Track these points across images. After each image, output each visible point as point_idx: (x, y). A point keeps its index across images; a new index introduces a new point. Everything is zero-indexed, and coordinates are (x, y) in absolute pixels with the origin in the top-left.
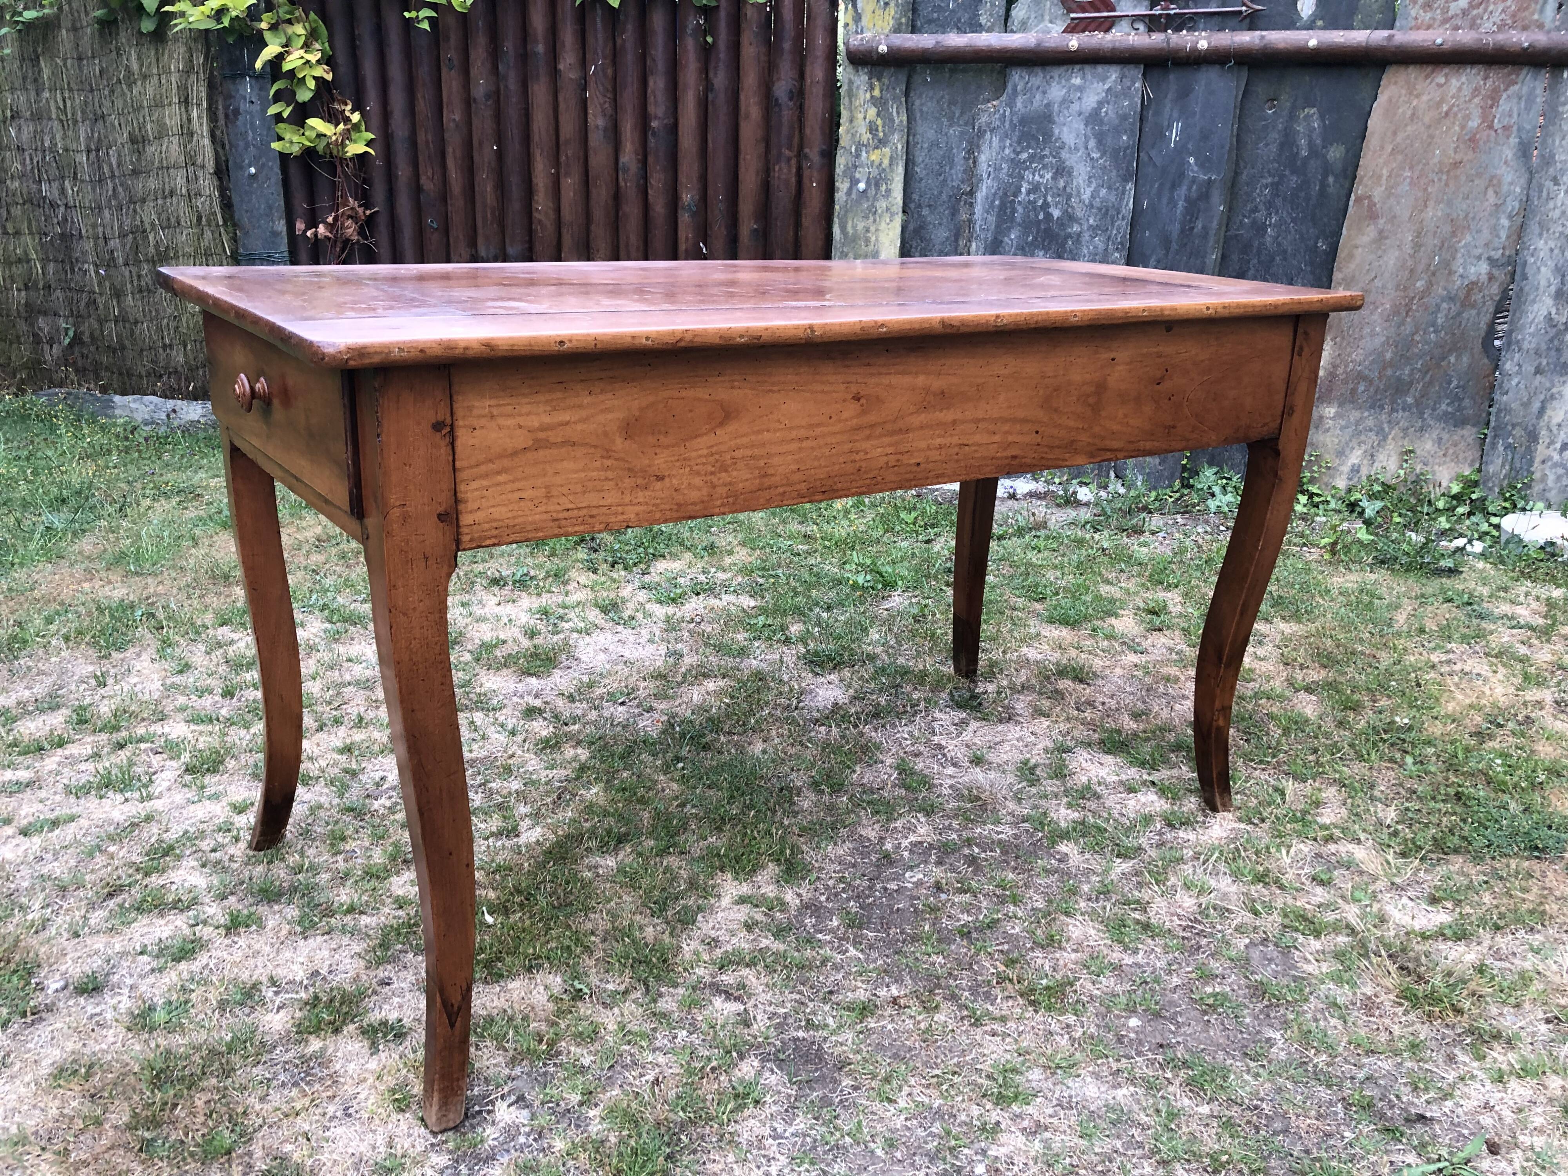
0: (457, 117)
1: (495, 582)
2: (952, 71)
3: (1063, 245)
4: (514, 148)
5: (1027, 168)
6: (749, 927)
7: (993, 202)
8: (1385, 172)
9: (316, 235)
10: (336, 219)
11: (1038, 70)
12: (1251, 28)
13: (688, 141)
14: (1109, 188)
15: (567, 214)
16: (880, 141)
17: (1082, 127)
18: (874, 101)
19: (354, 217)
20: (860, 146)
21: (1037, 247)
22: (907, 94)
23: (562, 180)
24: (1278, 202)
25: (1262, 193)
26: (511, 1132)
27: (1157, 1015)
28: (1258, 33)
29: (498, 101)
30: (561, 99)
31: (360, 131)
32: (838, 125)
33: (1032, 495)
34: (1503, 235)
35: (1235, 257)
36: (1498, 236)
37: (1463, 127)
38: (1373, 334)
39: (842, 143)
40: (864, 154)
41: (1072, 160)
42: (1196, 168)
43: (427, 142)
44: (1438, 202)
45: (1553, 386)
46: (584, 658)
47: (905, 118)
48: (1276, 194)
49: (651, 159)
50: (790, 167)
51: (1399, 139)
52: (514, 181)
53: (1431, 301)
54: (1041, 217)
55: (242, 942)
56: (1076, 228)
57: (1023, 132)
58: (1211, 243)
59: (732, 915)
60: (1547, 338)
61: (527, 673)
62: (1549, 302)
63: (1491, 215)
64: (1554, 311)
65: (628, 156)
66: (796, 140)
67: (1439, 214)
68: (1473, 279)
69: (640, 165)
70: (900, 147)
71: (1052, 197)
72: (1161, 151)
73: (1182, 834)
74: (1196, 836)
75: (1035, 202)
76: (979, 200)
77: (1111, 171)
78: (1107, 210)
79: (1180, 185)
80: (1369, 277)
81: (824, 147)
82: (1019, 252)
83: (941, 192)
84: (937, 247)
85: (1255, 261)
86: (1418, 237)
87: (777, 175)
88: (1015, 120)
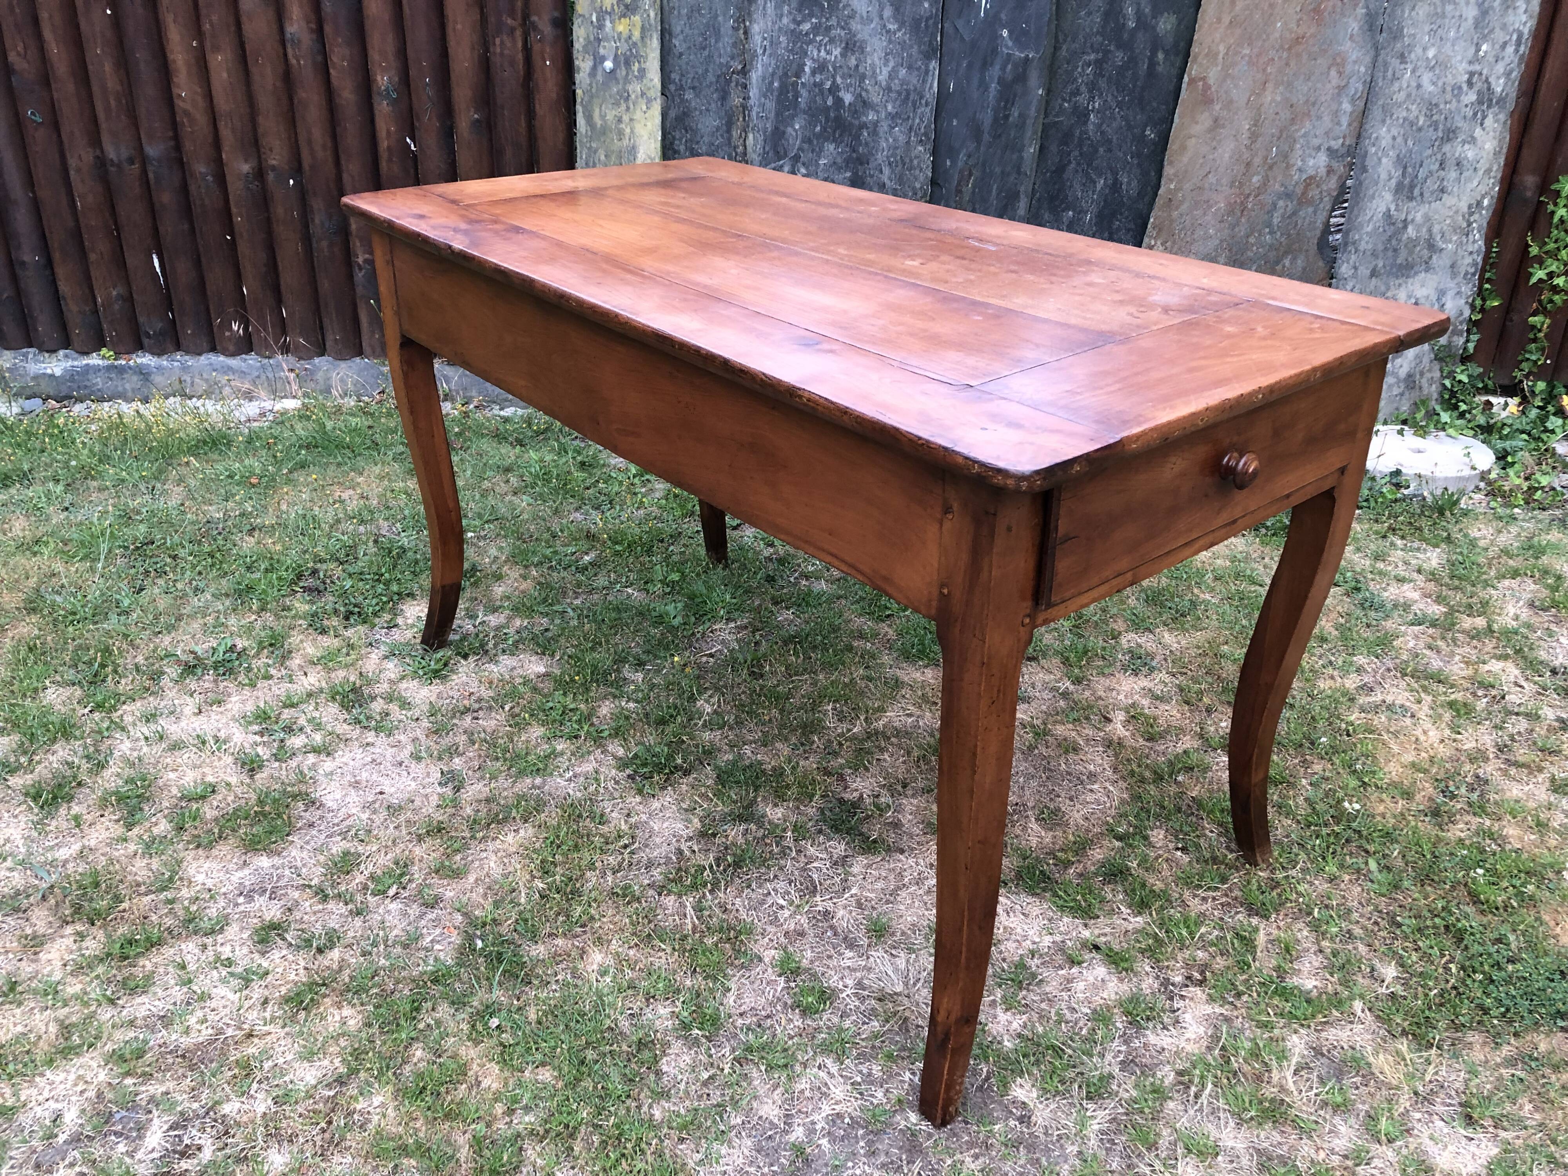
1: (190, 669)
3: (857, 137)
4: (136, 13)
5: (811, 42)
7: (771, 83)
8: (1222, 49)
14: (910, 68)
15: (222, 103)
16: (627, 7)
20: (602, 14)
21: (827, 139)
23: (210, 57)
24: (1102, 83)
25: (1085, 72)
34: (1345, 121)
35: (1053, 148)
36: (1339, 124)
38: (1207, 237)
39: (579, 9)
40: (608, 23)
41: (863, 31)
42: (1010, 44)
44: (1277, 85)
45: (1388, 289)
46: (329, 802)
48: (1099, 72)
49: (328, 29)
50: (514, 40)
51: (1237, 9)
52: (142, 56)
53: (1267, 198)
54: (830, 102)
56: (871, 116)
58: (1029, 134)
60: (1385, 237)
61: (253, 846)
62: (1388, 196)
63: (1332, 99)
64: (1393, 207)
65: (297, 25)
66: (520, 4)
67: (1278, 98)
68: (1311, 172)
69: (314, 36)
70: (652, 14)
71: (842, 77)
72: (969, 22)
73: (1152, 1038)
74: (1170, 1040)
75: (822, 83)
76: (754, 81)
77: (911, 47)
78: (908, 94)
79: (992, 65)
80: (1203, 173)
81: (556, 14)
82: (806, 146)
83: (707, 71)
84: (706, 139)
85: (1077, 153)
86: (1255, 125)
87: (498, 50)
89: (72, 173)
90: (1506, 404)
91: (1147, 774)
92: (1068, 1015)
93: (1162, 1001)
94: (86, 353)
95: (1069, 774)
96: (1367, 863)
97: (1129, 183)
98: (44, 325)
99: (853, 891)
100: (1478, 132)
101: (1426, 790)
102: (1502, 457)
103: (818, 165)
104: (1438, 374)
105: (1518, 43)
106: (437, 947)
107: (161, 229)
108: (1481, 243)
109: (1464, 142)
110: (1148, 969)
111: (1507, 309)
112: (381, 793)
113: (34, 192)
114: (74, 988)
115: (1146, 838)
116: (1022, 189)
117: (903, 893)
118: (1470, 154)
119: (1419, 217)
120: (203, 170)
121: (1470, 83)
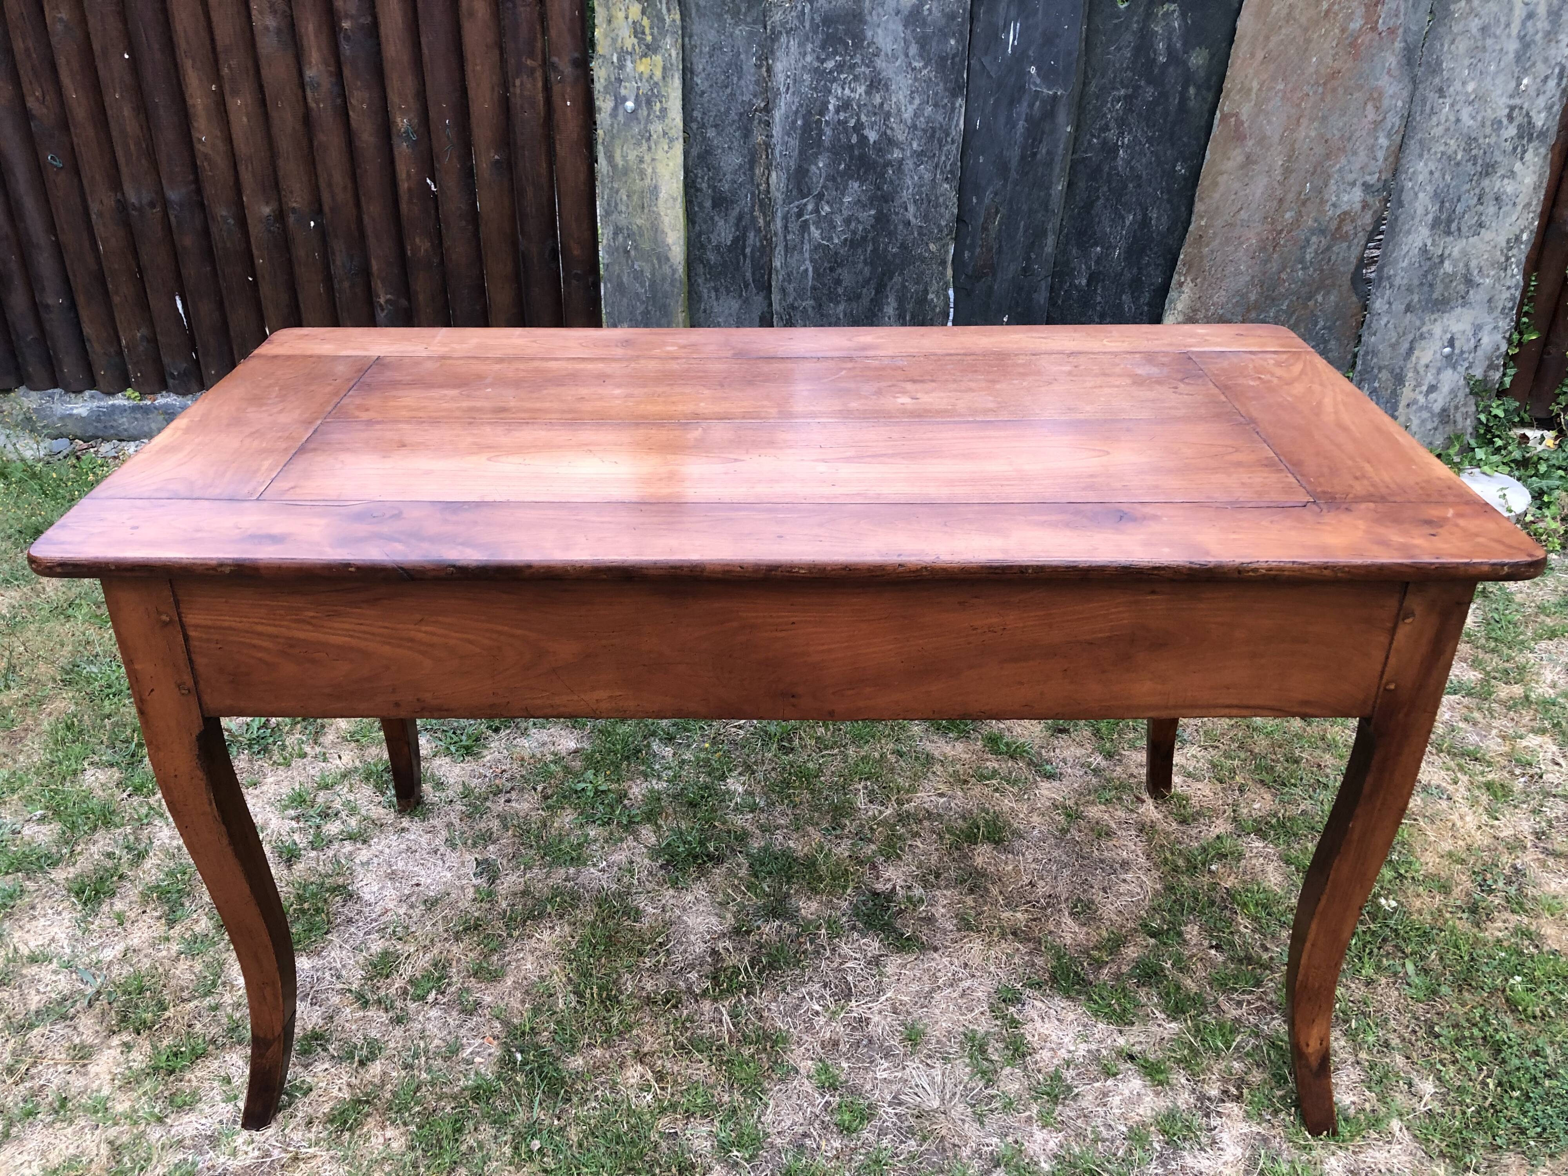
0: (65, 15)
3: (882, 175)
4: (154, 56)
5: (835, 80)
7: (794, 122)
8: (1255, 85)
13: (395, 47)
14: (936, 105)
15: (242, 147)
16: (648, 46)
17: (901, 28)
20: (623, 54)
21: (851, 177)
23: (228, 98)
24: (1132, 119)
25: (1114, 108)
32: (593, 27)
34: (1381, 155)
35: (1082, 184)
36: (1375, 159)
37: (1343, 31)
38: (1238, 273)
39: (600, 48)
40: (629, 63)
41: (888, 69)
42: (1038, 81)
43: (27, 52)
44: (1312, 120)
45: (1424, 324)
47: (678, 17)
48: (1128, 110)
49: (347, 72)
50: (534, 79)
51: (1271, 45)
52: (160, 100)
53: (1300, 234)
54: (854, 140)
56: (897, 154)
57: (828, 34)
58: (1057, 170)
60: (1421, 272)
62: (1425, 232)
63: (1369, 133)
64: (1429, 242)
65: (316, 68)
66: (539, 45)
67: (1313, 134)
68: (1345, 207)
69: (334, 80)
70: (674, 53)
71: (867, 116)
72: (996, 58)
73: (1189, 1161)
74: (1207, 1163)
76: (777, 120)
77: (937, 84)
78: (934, 132)
79: (1019, 101)
80: (1235, 209)
81: (576, 55)
82: (830, 184)
83: (729, 109)
84: (729, 177)
85: (1105, 189)
86: (1288, 161)
87: (518, 91)
88: (818, 19)
89: (94, 217)
90: (1543, 438)
91: (1181, 862)
92: (1105, 1134)
93: (1199, 1120)
94: (111, 394)
95: (1102, 861)
96: (1404, 965)
97: (1158, 219)
98: (69, 367)
99: (889, 995)
100: (1518, 167)
101: (1464, 883)
102: (1538, 496)
103: (842, 203)
104: (1473, 408)
105: (1562, 76)
106: (478, 1060)
107: (183, 271)
108: (1519, 278)
109: (1503, 177)
110: (1183, 1081)
111: (1545, 342)
112: (418, 885)
113: (56, 236)
114: (121, 1106)
115: (1180, 934)
116: (1050, 226)
117: (937, 996)
118: (1509, 189)
119: (1456, 252)
120: (224, 213)
121: (1510, 118)
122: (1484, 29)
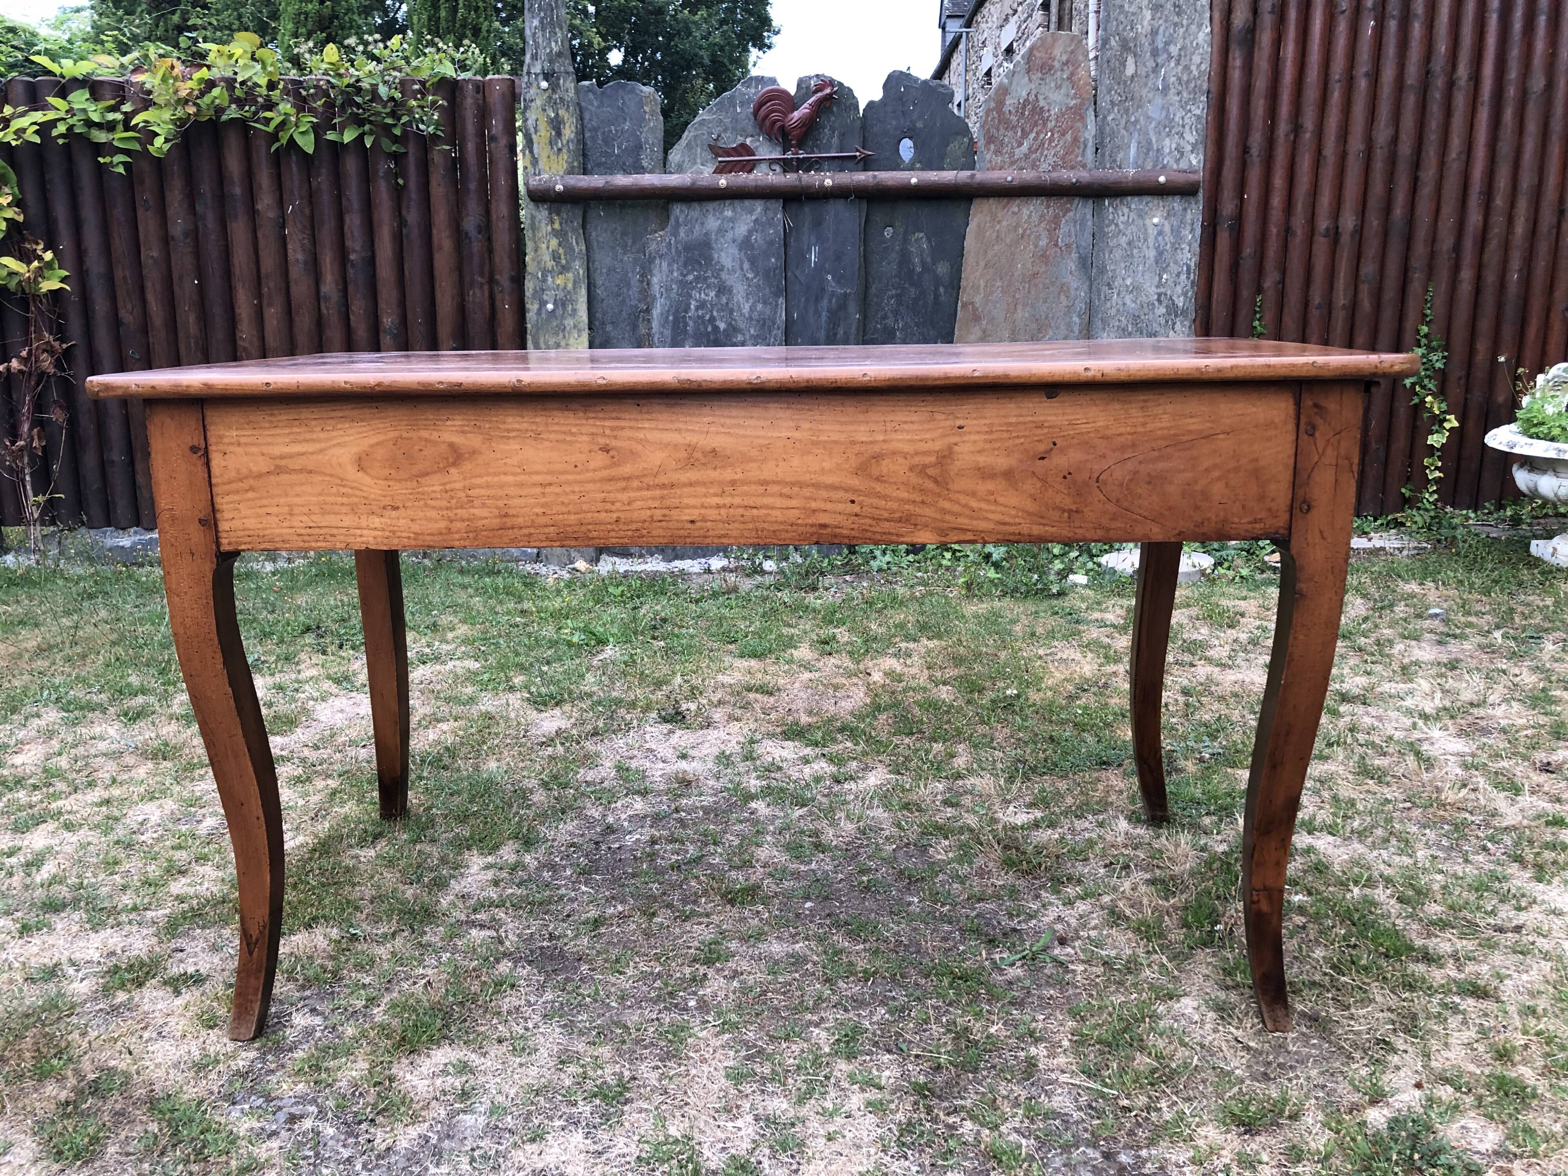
0: (155, 253)
2: (622, 207)
4: (215, 282)
5: (693, 288)
6: (496, 883)
7: (667, 317)
8: (982, 283)
9: (8, 369)
10: (30, 353)
11: (696, 205)
12: (866, 169)
13: (385, 270)
14: (765, 303)
15: (271, 342)
16: (563, 267)
17: (737, 252)
18: (555, 233)
19: (51, 351)
20: (545, 272)
22: (584, 227)
23: (265, 310)
24: (903, 309)
25: (890, 303)
26: (309, 1032)
27: (826, 898)
28: (871, 173)
29: (196, 239)
30: (260, 235)
31: (53, 269)
32: (525, 255)
33: (724, 569)
34: (1077, 329)
36: (1073, 331)
37: (1036, 246)
39: (530, 268)
40: (550, 279)
41: (730, 279)
42: (833, 284)
43: (124, 278)
44: (1025, 306)
46: (323, 719)
47: (584, 247)
48: (900, 303)
49: (351, 288)
50: (483, 291)
51: (989, 256)
52: (217, 310)
54: (710, 329)
55: (36, 940)
56: (740, 337)
57: (688, 257)
59: (480, 877)
63: (1065, 314)
65: (329, 286)
66: (487, 268)
67: (1027, 314)
69: (341, 294)
70: (581, 272)
71: (717, 311)
72: (804, 271)
73: (846, 786)
74: (857, 786)
75: (703, 317)
76: (655, 316)
77: (765, 289)
78: (765, 320)
79: (822, 298)
81: (513, 273)
83: (621, 311)
87: (471, 299)
88: (680, 247)
91: (886, 694)
92: (796, 780)
93: (859, 774)
98: (121, 510)
100: (1171, 334)
101: (1069, 688)
105: (1188, 272)
121: (1160, 301)
122: (1129, 243)
